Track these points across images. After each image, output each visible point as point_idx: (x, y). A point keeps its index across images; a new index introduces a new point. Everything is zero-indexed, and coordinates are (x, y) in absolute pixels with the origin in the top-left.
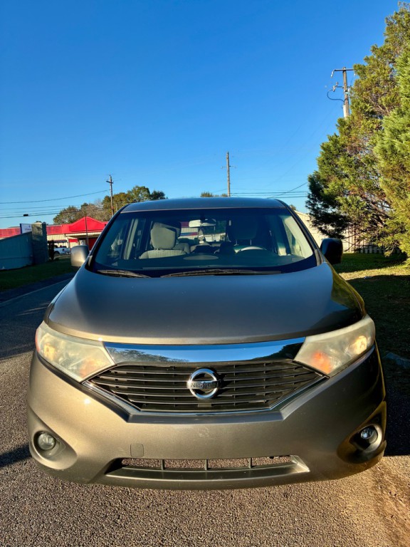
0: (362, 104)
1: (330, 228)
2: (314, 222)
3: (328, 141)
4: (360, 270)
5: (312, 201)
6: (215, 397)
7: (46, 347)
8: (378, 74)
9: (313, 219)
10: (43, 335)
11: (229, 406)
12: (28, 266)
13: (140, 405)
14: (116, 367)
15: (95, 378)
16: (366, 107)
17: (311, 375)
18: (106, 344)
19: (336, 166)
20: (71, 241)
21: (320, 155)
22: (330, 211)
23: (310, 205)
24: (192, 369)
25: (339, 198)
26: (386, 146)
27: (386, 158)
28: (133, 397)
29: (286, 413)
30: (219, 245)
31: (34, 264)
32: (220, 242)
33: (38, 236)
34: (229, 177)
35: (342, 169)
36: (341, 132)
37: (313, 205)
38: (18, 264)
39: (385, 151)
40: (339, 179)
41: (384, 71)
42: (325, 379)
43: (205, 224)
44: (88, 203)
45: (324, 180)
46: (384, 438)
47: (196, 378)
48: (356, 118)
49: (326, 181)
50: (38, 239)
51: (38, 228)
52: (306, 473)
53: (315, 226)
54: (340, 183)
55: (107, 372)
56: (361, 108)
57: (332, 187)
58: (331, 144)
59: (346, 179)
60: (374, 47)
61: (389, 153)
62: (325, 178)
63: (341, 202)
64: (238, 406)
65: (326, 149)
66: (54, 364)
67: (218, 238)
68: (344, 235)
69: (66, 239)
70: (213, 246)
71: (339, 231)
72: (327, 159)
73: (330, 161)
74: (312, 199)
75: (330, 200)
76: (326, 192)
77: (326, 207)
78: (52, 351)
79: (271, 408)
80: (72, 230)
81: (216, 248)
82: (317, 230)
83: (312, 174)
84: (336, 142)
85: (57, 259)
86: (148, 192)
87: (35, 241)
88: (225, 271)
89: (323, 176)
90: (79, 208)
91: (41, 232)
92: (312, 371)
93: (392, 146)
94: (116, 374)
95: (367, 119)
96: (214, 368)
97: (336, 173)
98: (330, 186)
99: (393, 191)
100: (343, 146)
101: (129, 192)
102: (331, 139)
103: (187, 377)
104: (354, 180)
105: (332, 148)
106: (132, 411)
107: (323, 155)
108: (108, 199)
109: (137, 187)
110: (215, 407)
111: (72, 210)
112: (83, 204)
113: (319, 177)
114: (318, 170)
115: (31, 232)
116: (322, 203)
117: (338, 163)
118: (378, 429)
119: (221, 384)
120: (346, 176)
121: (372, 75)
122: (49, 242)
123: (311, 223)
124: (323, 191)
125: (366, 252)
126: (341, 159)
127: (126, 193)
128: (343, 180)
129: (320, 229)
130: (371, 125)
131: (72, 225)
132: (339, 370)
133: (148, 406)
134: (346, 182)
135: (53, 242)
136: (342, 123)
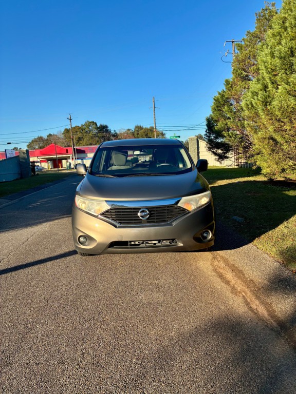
0: (239, 71)
1: (220, 151)
2: (209, 148)
3: (218, 95)
4: (236, 178)
5: (208, 134)
6: (148, 219)
7: (81, 204)
8: (250, 51)
9: (209, 145)
10: (78, 200)
11: (154, 222)
12: (17, 179)
13: (121, 223)
14: (111, 209)
15: (103, 214)
16: (242, 73)
17: (184, 211)
18: (106, 201)
19: (223, 111)
20: (41, 162)
21: (213, 104)
22: (219, 140)
23: (207, 137)
24: (140, 209)
25: (224, 132)
26: (248, 102)
27: (248, 109)
28: (118, 220)
29: (174, 224)
30: (149, 163)
31: (21, 178)
32: (149, 161)
33: (24, 158)
34: (155, 115)
35: (226, 114)
36: (226, 89)
37: (209, 137)
38: (11, 178)
39: (247, 105)
40: (225, 120)
41: (253, 49)
42: (189, 213)
43: (142, 153)
44: (52, 134)
45: (216, 121)
46: (213, 235)
47: (141, 212)
48: (235, 80)
49: (217, 121)
50: (24, 161)
51: (24, 153)
52: (182, 246)
53: (210, 150)
54: (225, 123)
55: (107, 211)
56: (239, 74)
57: (219, 126)
58: (219, 96)
59: (229, 120)
60: (248, 32)
61: (250, 106)
62: (216, 119)
63: (225, 135)
64: (157, 222)
65: (216, 100)
66: (85, 210)
67: (147, 158)
68: (228, 156)
69: (39, 160)
70: (146, 163)
71: (225, 153)
72: (217, 107)
73: (219, 108)
74: (208, 133)
75: (219, 134)
76: (216, 129)
77: (216, 138)
78: (84, 205)
79: (169, 222)
80: (42, 154)
81: (147, 165)
82: (211, 153)
83: (208, 116)
84: (223, 96)
85: (38, 174)
86: (96, 125)
87: (21, 162)
88: (152, 175)
89: (215, 118)
90: (46, 137)
91: (25, 156)
92: (184, 210)
93: (251, 103)
94: (111, 212)
95: (243, 81)
96: (147, 208)
97: (223, 116)
98: (219, 124)
99: (252, 129)
100: (227, 98)
101: (83, 125)
102: (220, 94)
103: (138, 212)
104: (233, 121)
105: (220, 100)
106: (118, 225)
107: (215, 104)
108: (67, 131)
109: (88, 121)
110: (148, 222)
111: (40, 139)
112: (48, 134)
113: (212, 118)
114: (212, 113)
115: (18, 156)
116: (214, 135)
117: (223, 110)
118: (210, 232)
119: (150, 214)
120: (229, 118)
121: (246, 52)
122: (31, 162)
123: (207, 149)
124: (214, 128)
125: (246, 167)
126: (226, 107)
127: (80, 126)
128: (227, 121)
129: (213, 152)
130: (244, 85)
131: (42, 150)
132: (195, 210)
133: (123, 223)
134: (228, 122)
135: (34, 162)
136: (227, 82)
